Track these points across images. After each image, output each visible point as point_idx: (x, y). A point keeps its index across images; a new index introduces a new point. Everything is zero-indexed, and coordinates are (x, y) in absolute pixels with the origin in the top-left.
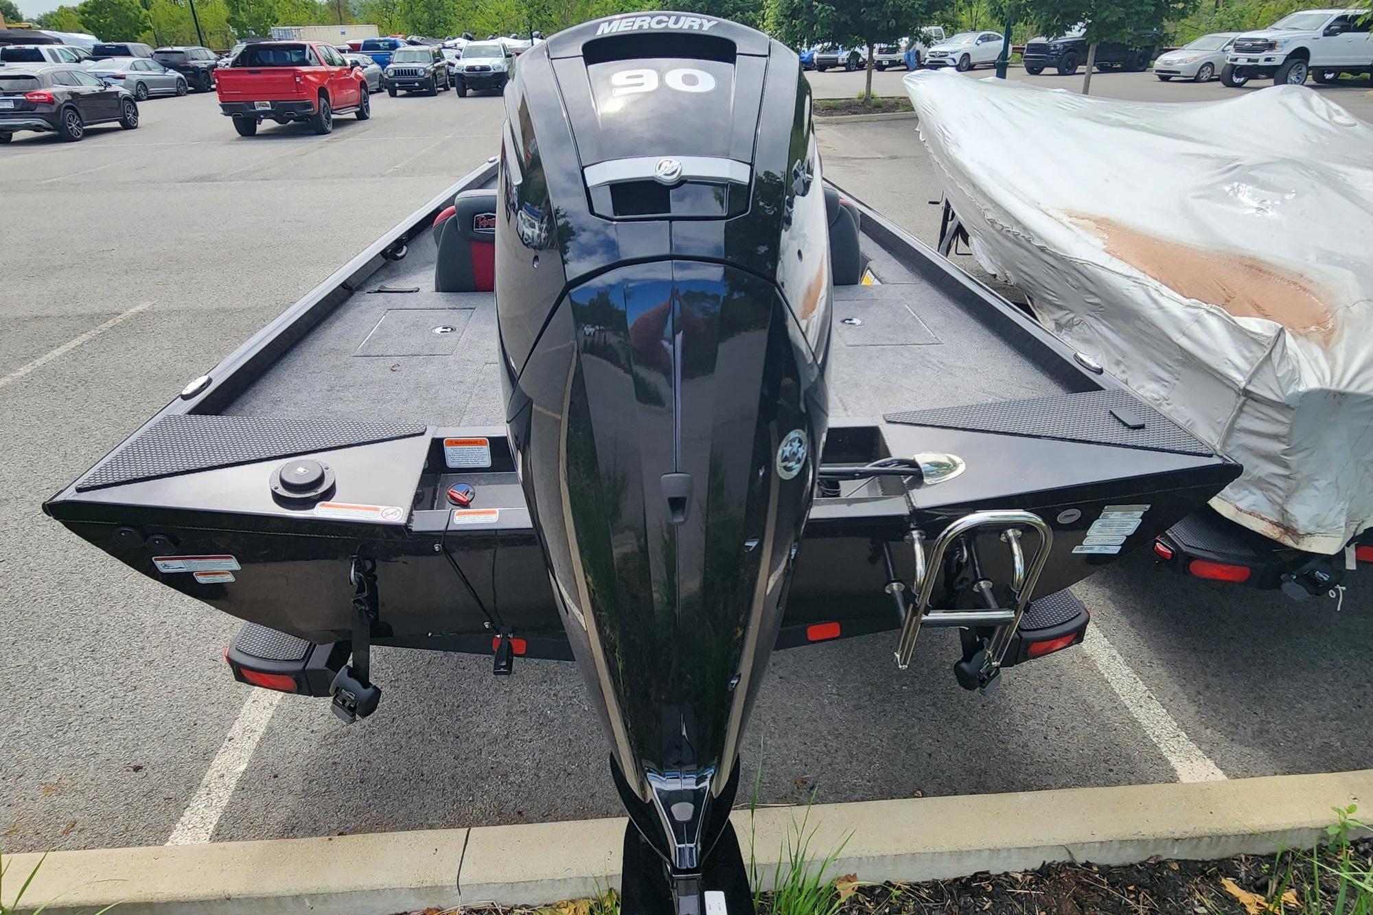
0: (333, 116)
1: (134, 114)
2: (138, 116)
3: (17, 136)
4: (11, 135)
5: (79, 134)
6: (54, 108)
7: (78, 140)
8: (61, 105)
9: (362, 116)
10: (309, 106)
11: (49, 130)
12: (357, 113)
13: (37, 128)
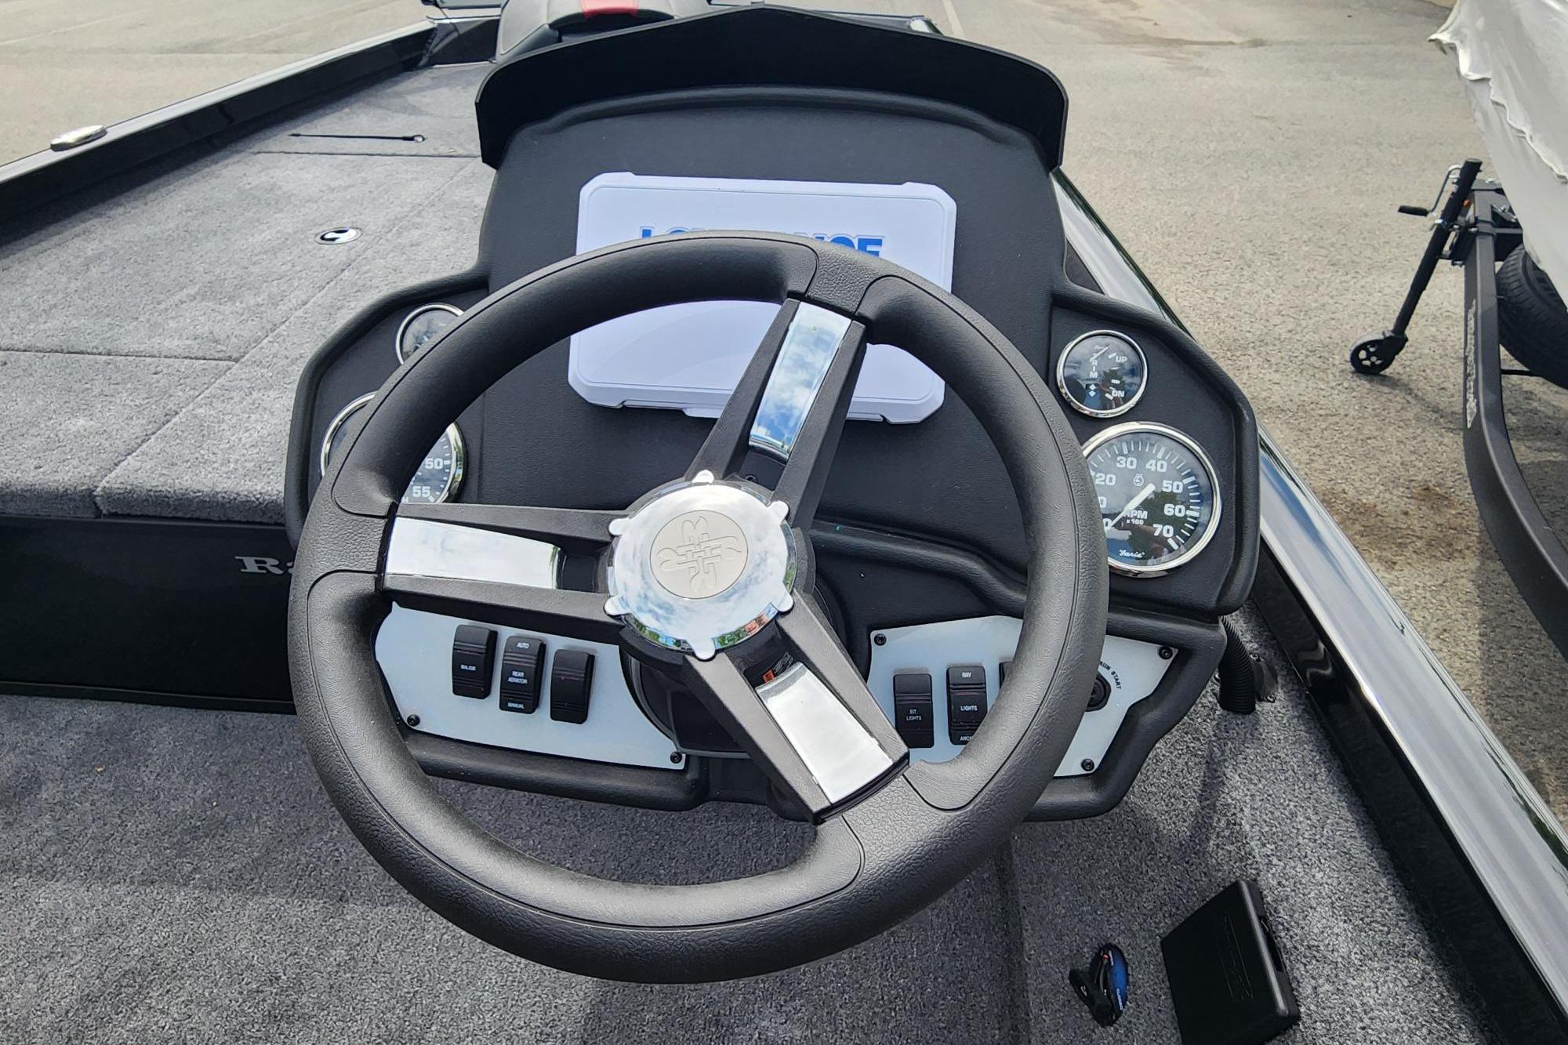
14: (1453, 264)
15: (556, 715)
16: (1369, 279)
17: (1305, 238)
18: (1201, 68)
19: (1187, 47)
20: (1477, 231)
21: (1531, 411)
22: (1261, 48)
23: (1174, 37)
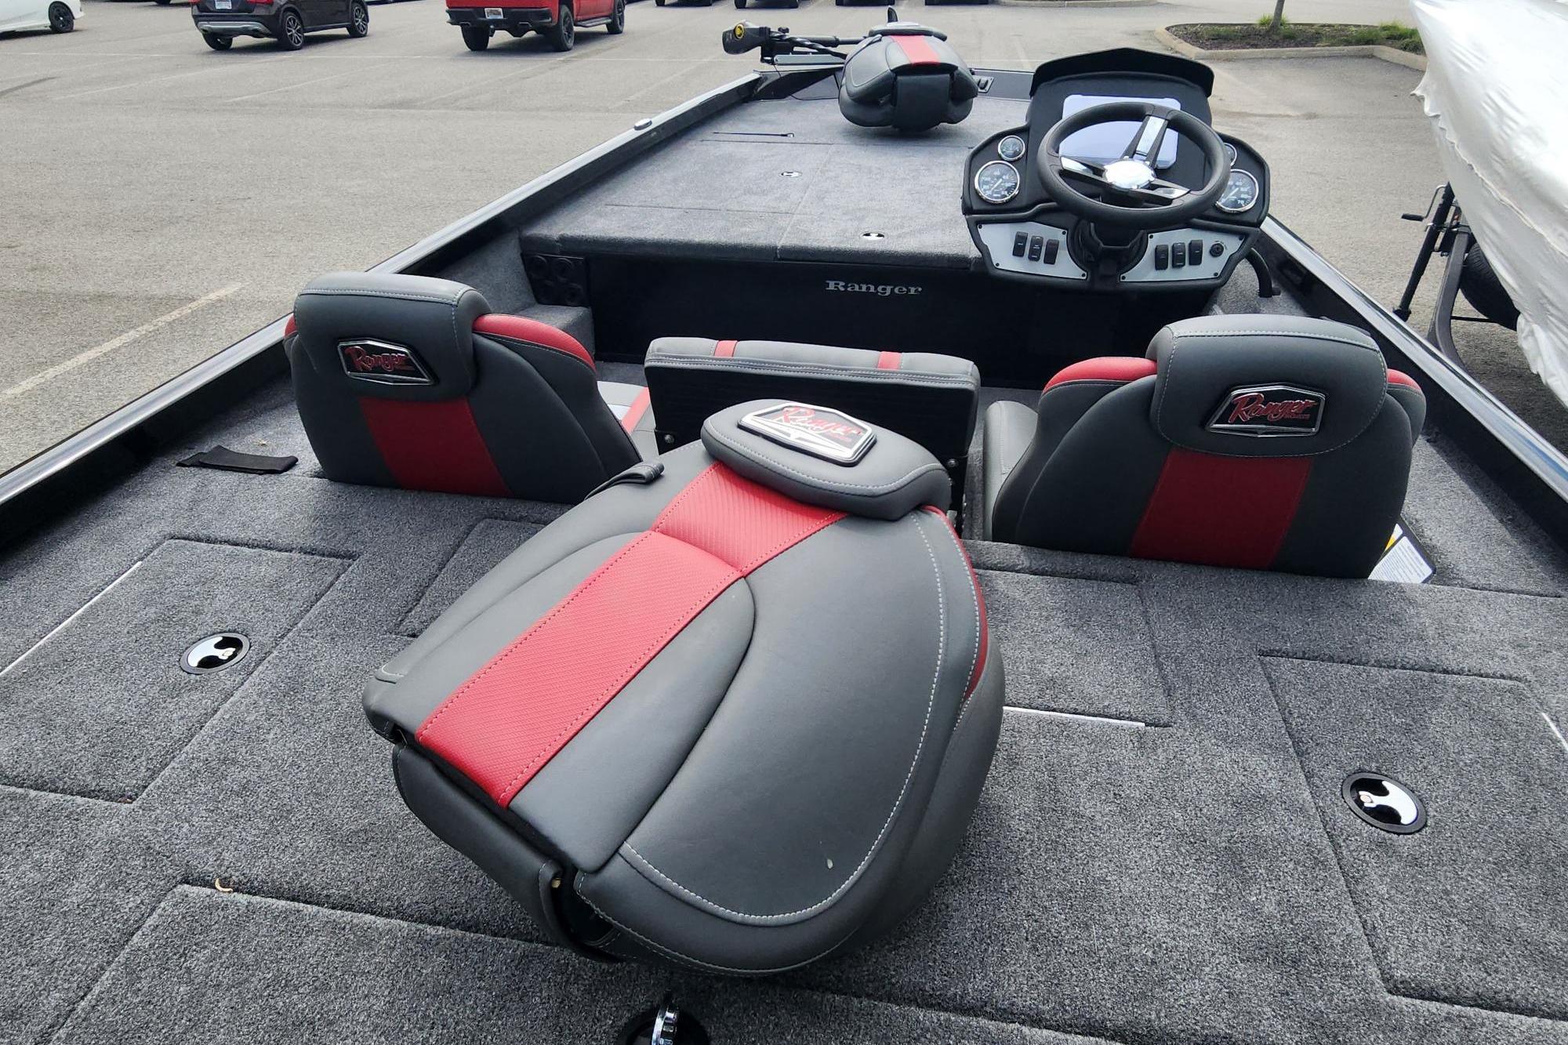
0: (576, 29)
1: (363, 20)
2: (368, 21)
3: (239, 41)
4: (231, 40)
5: (299, 42)
6: (273, 11)
7: (299, 48)
8: (282, 6)
9: (614, 29)
10: (546, 15)
11: (268, 36)
12: (608, 25)
13: (255, 33)
14: (1442, 255)
15: (1045, 262)
16: (1391, 283)
17: (1343, 256)
18: (1261, 135)
19: (1249, 118)
20: (1457, 231)
21: (1502, 364)
22: (1315, 121)
23: (1238, 110)
